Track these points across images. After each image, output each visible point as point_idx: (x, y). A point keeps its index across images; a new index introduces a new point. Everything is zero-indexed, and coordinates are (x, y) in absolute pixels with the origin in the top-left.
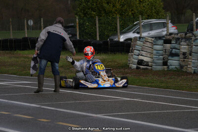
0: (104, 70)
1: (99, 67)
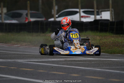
0: (78, 38)
1: (74, 35)
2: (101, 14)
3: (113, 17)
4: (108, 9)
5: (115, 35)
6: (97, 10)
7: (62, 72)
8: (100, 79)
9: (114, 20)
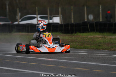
2: (53, 19)
3: (62, 21)
4: (58, 15)
5: (63, 34)
6: (50, 16)
7: (24, 62)
8: (52, 66)
9: (62, 23)
